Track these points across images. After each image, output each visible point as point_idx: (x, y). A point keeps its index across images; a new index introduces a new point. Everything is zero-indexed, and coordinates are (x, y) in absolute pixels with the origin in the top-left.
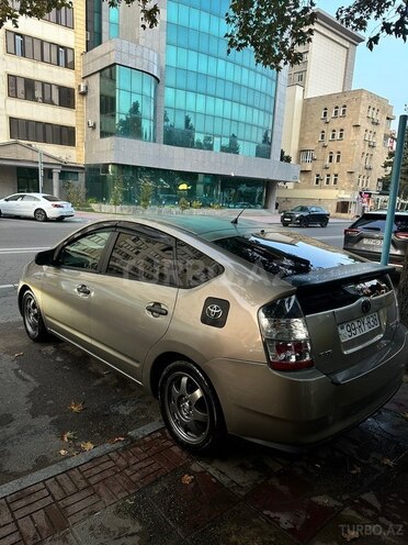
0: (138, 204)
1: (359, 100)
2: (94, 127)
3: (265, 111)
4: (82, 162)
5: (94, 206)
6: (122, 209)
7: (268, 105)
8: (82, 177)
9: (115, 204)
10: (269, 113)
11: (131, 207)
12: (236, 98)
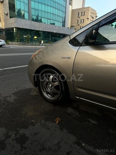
0: (25, 42)
1: (88, 10)
2: (7, 15)
3: (63, 12)
4: (3, 27)
5: (10, 43)
6: (20, 44)
7: (64, 10)
8: (4, 33)
9: (18, 42)
10: (64, 12)
11: (23, 43)
12: (54, 6)
